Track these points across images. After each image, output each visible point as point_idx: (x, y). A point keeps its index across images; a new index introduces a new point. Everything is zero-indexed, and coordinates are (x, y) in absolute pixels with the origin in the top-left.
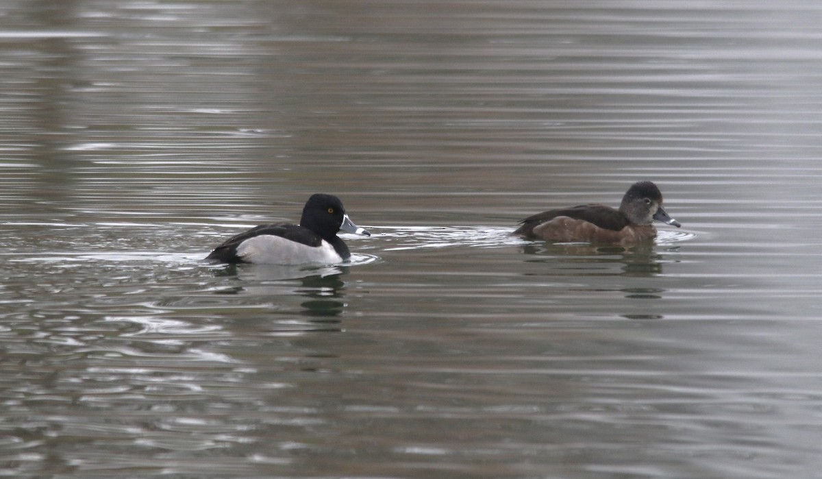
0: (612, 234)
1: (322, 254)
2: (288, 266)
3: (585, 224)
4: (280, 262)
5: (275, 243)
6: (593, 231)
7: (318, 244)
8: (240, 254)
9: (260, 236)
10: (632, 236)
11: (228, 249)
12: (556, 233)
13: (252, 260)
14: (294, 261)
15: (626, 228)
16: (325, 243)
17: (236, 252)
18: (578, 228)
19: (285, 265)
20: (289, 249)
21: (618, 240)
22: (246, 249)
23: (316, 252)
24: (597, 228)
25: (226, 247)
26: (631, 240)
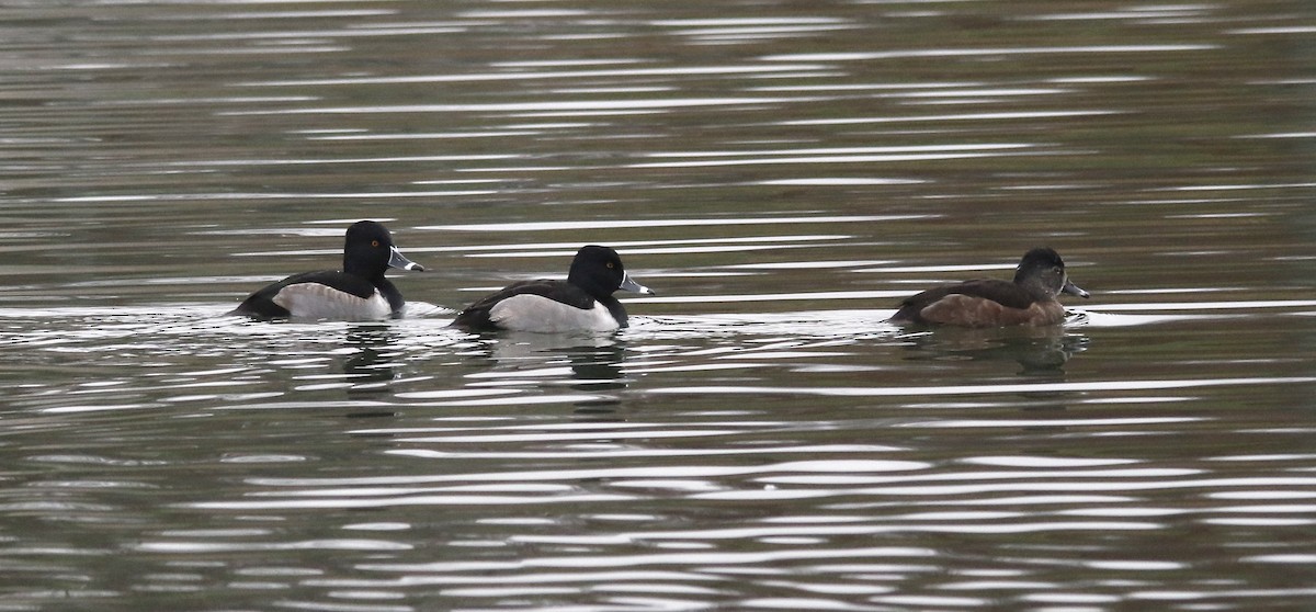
0: (1019, 313)
1: (595, 319)
2: (553, 333)
3: (986, 302)
4: (544, 329)
5: (538, 305)
6: (998, 310)
7: (589, 306)
8: (493, 318)
9: (519, 296)
10: (1042, 316)
11: (478, 312)
12: (953, 315)
13: (509, 325)
14: (560, 328)
15: (1033, 305)
16: (597, 304)
17: (489, 316)
18: (979, 307)
19: (550, 333)
20: (554, 312)
21: (1027, 320)
22: (502, 312)
23: (588, 317)
24: (1001, 307)
25: (476, 309)
26: (1041, 320)
